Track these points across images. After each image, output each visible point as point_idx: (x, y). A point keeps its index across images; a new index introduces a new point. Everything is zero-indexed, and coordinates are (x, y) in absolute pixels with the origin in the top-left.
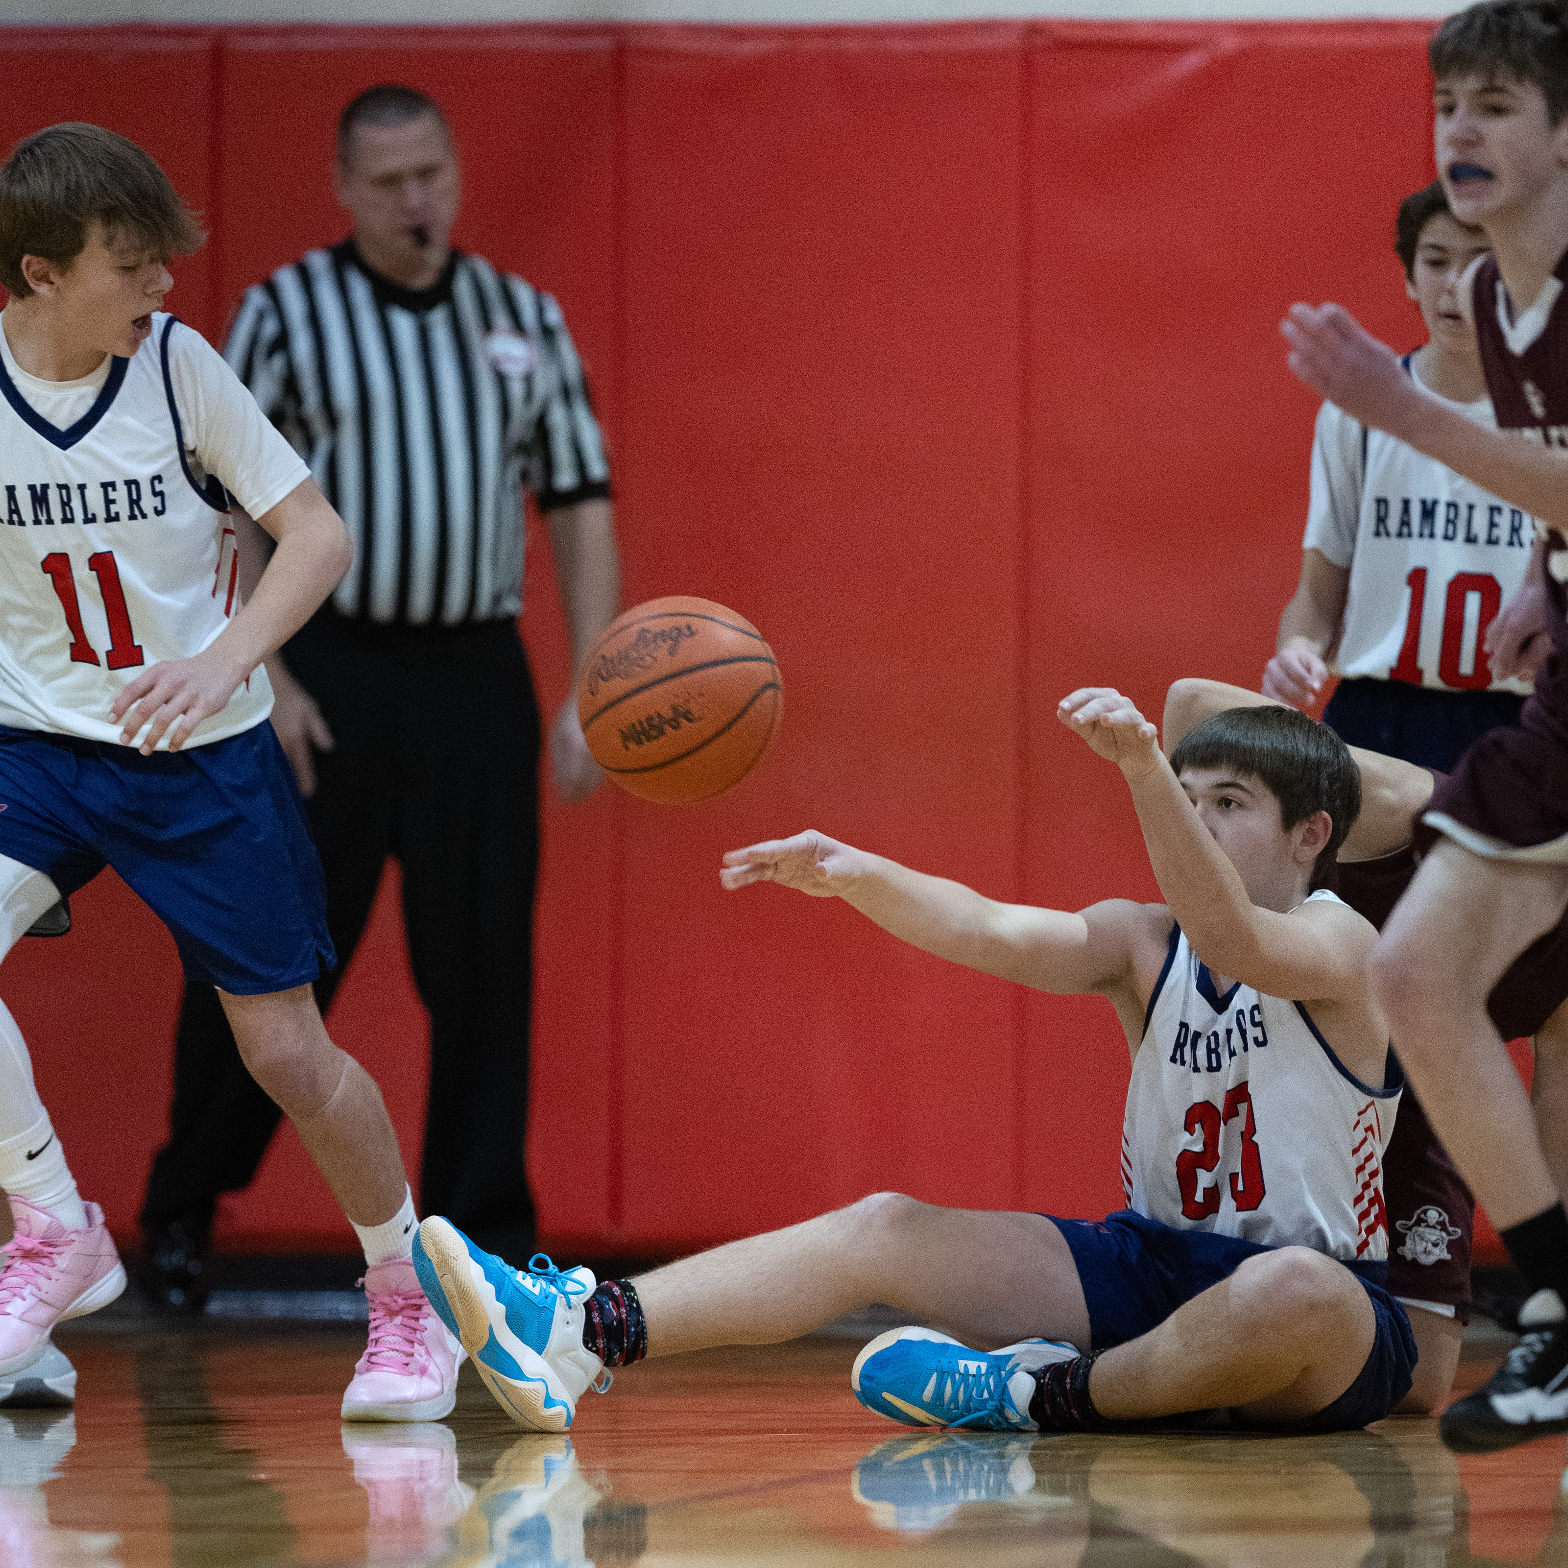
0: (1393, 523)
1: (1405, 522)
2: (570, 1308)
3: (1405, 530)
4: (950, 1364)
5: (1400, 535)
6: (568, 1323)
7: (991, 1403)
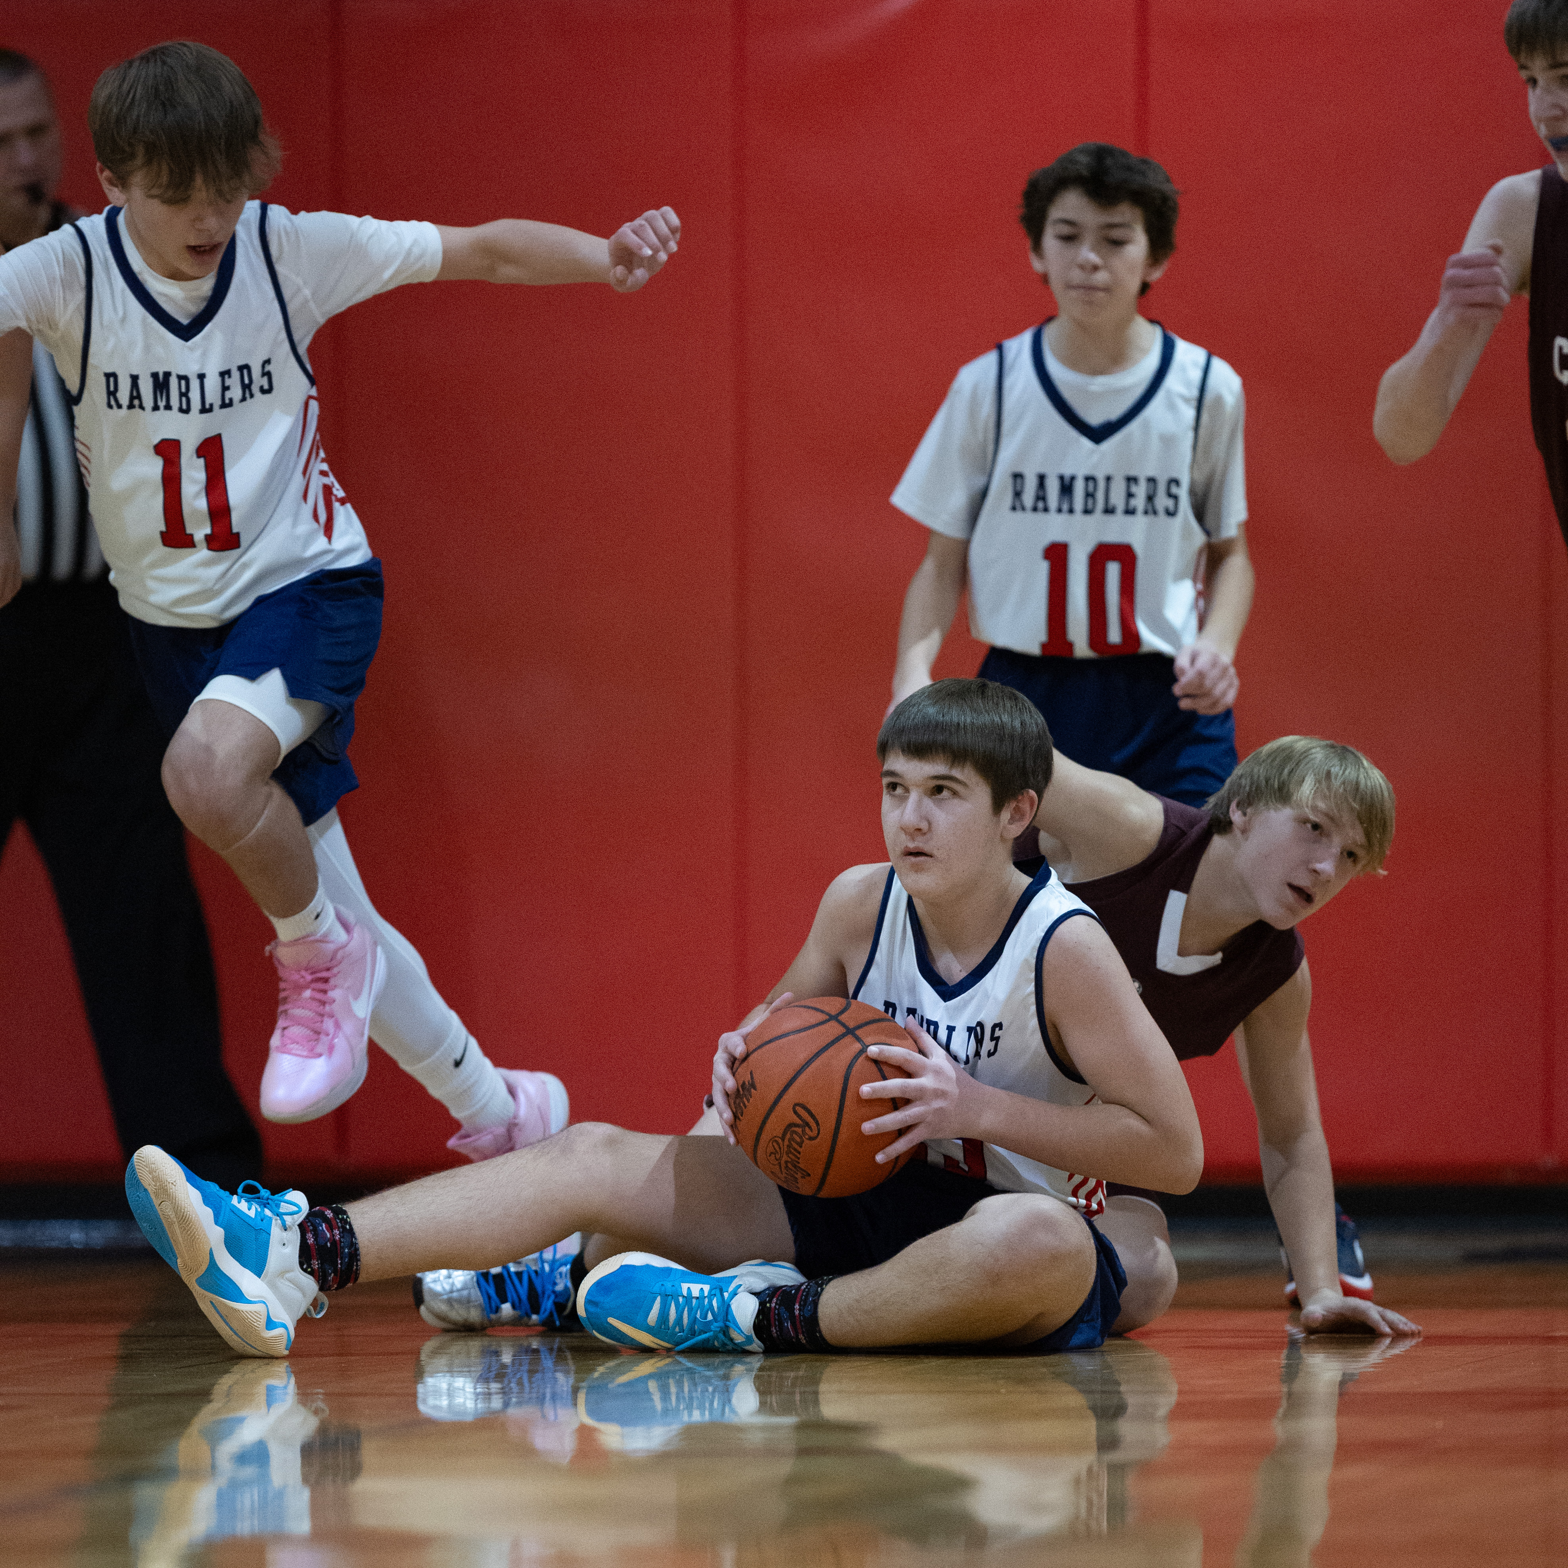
0: (1028, 497)
1: (1041, 496)
2: (286, 1230)
3: (1040, 505)
4: (674, 1288)
5: (1035, 509)
6: (284, 1245)
7: (716, 1324)
